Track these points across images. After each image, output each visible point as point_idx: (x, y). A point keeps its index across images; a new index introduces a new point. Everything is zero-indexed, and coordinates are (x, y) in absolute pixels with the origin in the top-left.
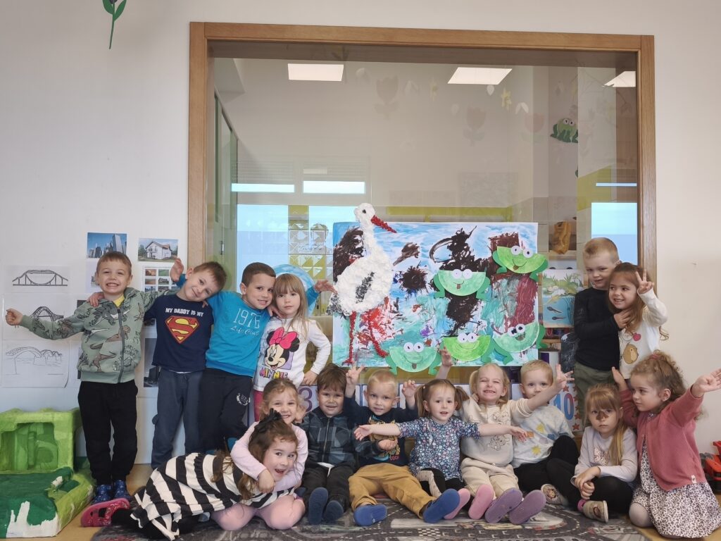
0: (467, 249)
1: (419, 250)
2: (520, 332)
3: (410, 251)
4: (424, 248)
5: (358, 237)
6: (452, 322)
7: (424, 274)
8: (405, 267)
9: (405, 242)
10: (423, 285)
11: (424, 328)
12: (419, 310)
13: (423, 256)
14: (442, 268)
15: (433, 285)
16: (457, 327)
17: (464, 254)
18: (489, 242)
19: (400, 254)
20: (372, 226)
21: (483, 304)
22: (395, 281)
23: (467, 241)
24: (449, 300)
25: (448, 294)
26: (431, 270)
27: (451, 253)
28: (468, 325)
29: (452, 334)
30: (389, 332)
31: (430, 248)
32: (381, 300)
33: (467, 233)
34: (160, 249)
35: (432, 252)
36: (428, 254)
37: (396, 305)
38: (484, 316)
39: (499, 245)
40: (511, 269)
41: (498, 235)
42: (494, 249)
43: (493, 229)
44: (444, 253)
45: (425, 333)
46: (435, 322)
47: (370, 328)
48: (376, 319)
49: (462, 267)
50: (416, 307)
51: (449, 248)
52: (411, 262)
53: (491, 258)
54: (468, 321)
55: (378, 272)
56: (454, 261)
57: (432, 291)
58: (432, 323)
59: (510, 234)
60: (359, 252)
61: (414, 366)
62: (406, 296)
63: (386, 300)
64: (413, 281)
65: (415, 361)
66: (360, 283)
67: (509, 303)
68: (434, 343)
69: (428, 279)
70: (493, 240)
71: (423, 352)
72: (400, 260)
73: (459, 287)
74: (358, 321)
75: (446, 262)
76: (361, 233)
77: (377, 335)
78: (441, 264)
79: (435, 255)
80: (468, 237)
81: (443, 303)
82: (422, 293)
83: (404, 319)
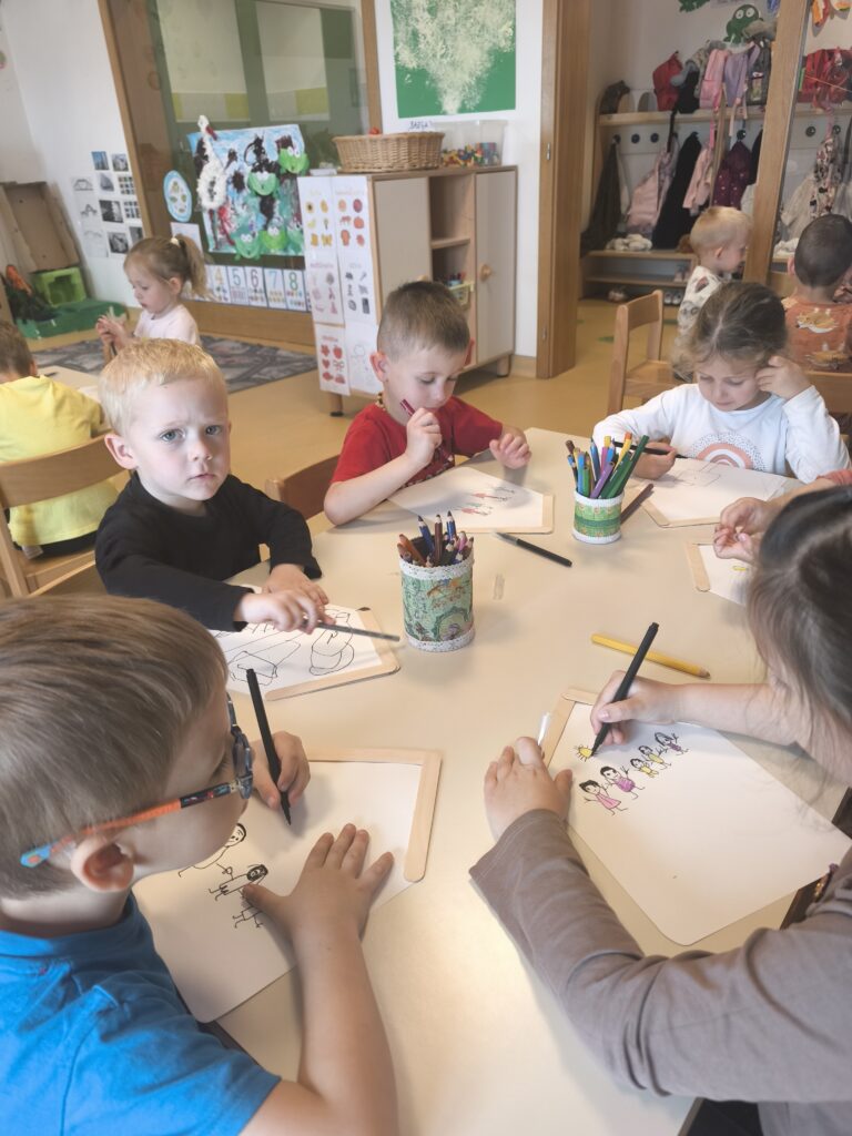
0: (265, 153)
1: (238, 154)
4: (240, 153)
5: (205, 146)
6: (265, 218)
7: (243, 177)
8: (231, 171)
9: (228, 148)
10: (243, 186)
11: (250, 222)
13: (241, 160)
14: (252, 171)
15: (249, 186)
16: (267, 222)
17: (263, 157)
18: (275, 145)
19: (227, 159)
20: (208, 136)
21: (278, 202)
22: (228, 183)
23: (263, 145)
24: (259, 199)
25: (257, 194)
26: (246, 172)
27: (255, 156)
28: (273, 220)
29: (265, 228)
30: (233, 226)
31: (243, 152)
32: (223, 199)
33: (260, 138)
34: (120, 162)
36: (243, 159)
37: (233, 203)
38: (281, 213)
39: (282, 147)
40: (290, 170)
41: (279, 137)
42: (279, 152)
43: (276, 132)
44: (251, 157)
45: (251, 226)
48: (225, 215)
49: (263, 168)
50: (243, 205)
51: (254, 152)
52: (235, 166)
54: (272, 217)
55: (218, 176)
56: (258, 164)
57: (249, 191)
58: (254, 218)
59: (287, 137)
60: (206, 159)
62: (236, 195)
63: (227, 198)
64: (238, 181)
65: (250, 249)
66: (210, 186)
67: (293, 200)
68: (257, 235)
69: (246, 180)
70: (278, 143)
71: (253, 242)
72: (229, 164)
73: (263, 187)
74: (215, 216)
75: (254, 165)
77: (227, 228)
78: (250, 167)
80: (262, 141)
81: (256, 202)
82: (244, 193)
83: (238, 215)
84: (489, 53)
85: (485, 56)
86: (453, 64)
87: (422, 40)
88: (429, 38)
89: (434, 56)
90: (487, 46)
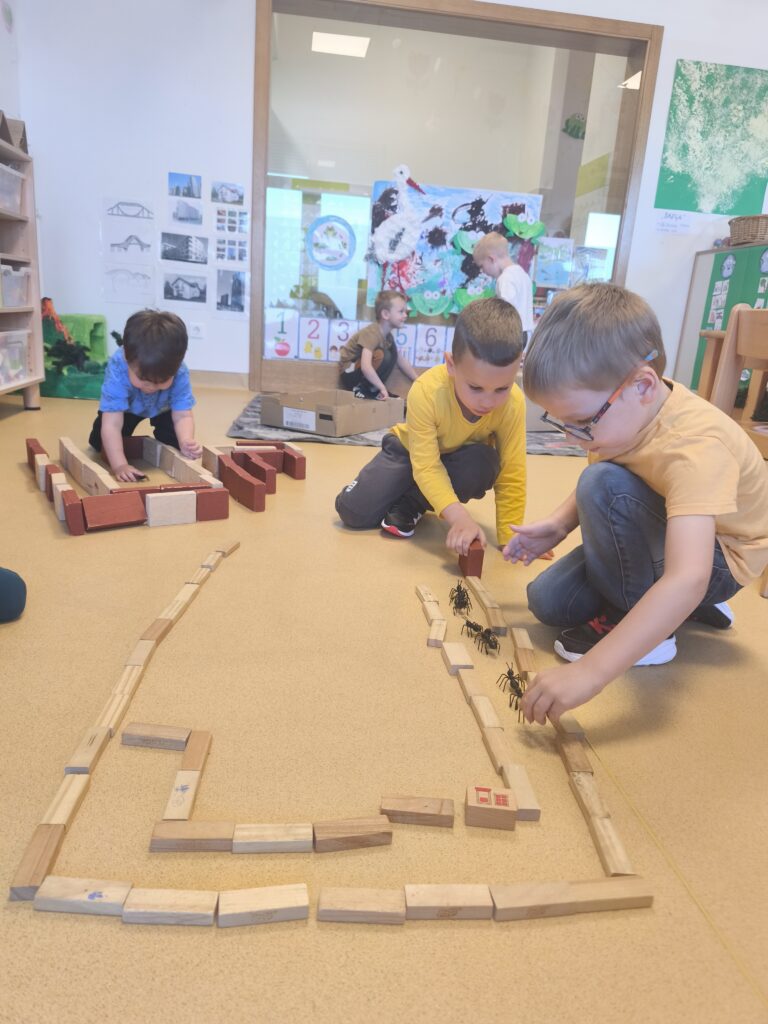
0: (483, 215)
1: (444, 211)
3: (436, 211)
4: (447, 210)
5: (394, 196)
6: (465, 277)
7: (445, 234)
8: (431, 225)
9: (433, 203)
10: (443, 242)
11: (441, 279)
12: (439, 264)
13: (447, 217)
14: (461, 229)
15: (452, 244)
16: (467, 281)
17: (480, 218)
18: (502, 209)
19: (427, 214)
20: (407, 187)
22: (422, 237)
23: (484, 207)
24: (463, 258)
25: (463, 252)
26: (452, 230)
27: (469, 216)
28: (477, 280)
29: (464, 286)
30: (413, 281)
31: (453, 211)
32: (409, 253)
33: (484, 200)
34: (229, 193)
35: (454, 215)
36: (450, 216)
37: (421, 258)
39: (510, 212)
40: (517, 234)
41: (509, 204)
42: (504, 216)
43: (507, 198)
44: (464, 216)
45: (442, 284)
46: (451, 274)
47: (399, 276)
48: (404, 269)
49: (478, 229)
50: (437, 261)
51: (470, 212)
52: (436, 222)
53: (502, 224)
54: (477, 276)
55: (409, 229)
56: (471, 224)
57: (451, 248)
58: (449, 276)
59: (519, 204)
60: (394, 208)
61: (431, 311)
62: (430, 250)
64: (436, 238)
65: (432, 307)
66: (393, 237)
68: (448, 293)
69: (449, 238)
70: (505, 208)
71: (440, 300)
74: (389, 269)
75: (465, 224)
76: (396, 192)
77: (404, 283)
78: (460, 226)
79: (456, 217)
80: (484, 203)
81: (459, 260)
82: (443, 249)
83: (426, 270)
84: (747, 176)
85: (743, 177)
86: (714, 176)
87: (691, 153)
88: (697, 153)
89: (700, 167)
90: (747, 170)
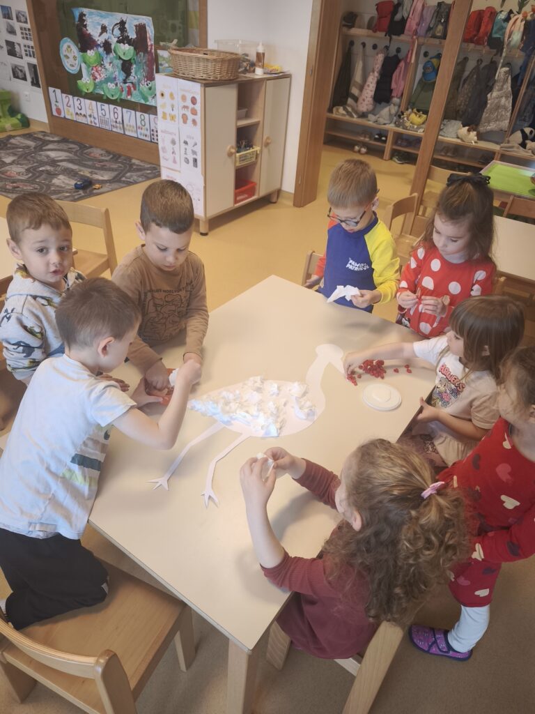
1: (107, 28)
2: (150, 85)
3: (104, 29)
6: (125, 75)
7: (111, 45)
8: (103, 39)
9: (101, 23)
11: (114, 75)
12: (111, 65)
15: (114, 51)
17: (125, 34)
18: (135, 27)
24: (122, 62)
28: (130, 77)
30: (102, 76)
31: (111, 28)
33: (125, 20)
34: (22, 17)
35: (113, 31)
36: (111, 32)
41: (138, 23)
43: (136, 19)
45: (115, 78)
46: (118, 72)
49: (125, 42)
50: (110, 63)
52: (105, 36)
54: (131, 75)
59: (143, 23)
61: (113, 96)
64: (107, 48)
65: (113, 93)
67: (145, 67)
68: (119, 85)
69: (113, 47)
72: (102, 33)
73: (124, 54)
75: (119, 38)
77: (98, 76)
79: (114, 33)
80: (125, 23)
81: (119, 63)
83: (106, 69)
